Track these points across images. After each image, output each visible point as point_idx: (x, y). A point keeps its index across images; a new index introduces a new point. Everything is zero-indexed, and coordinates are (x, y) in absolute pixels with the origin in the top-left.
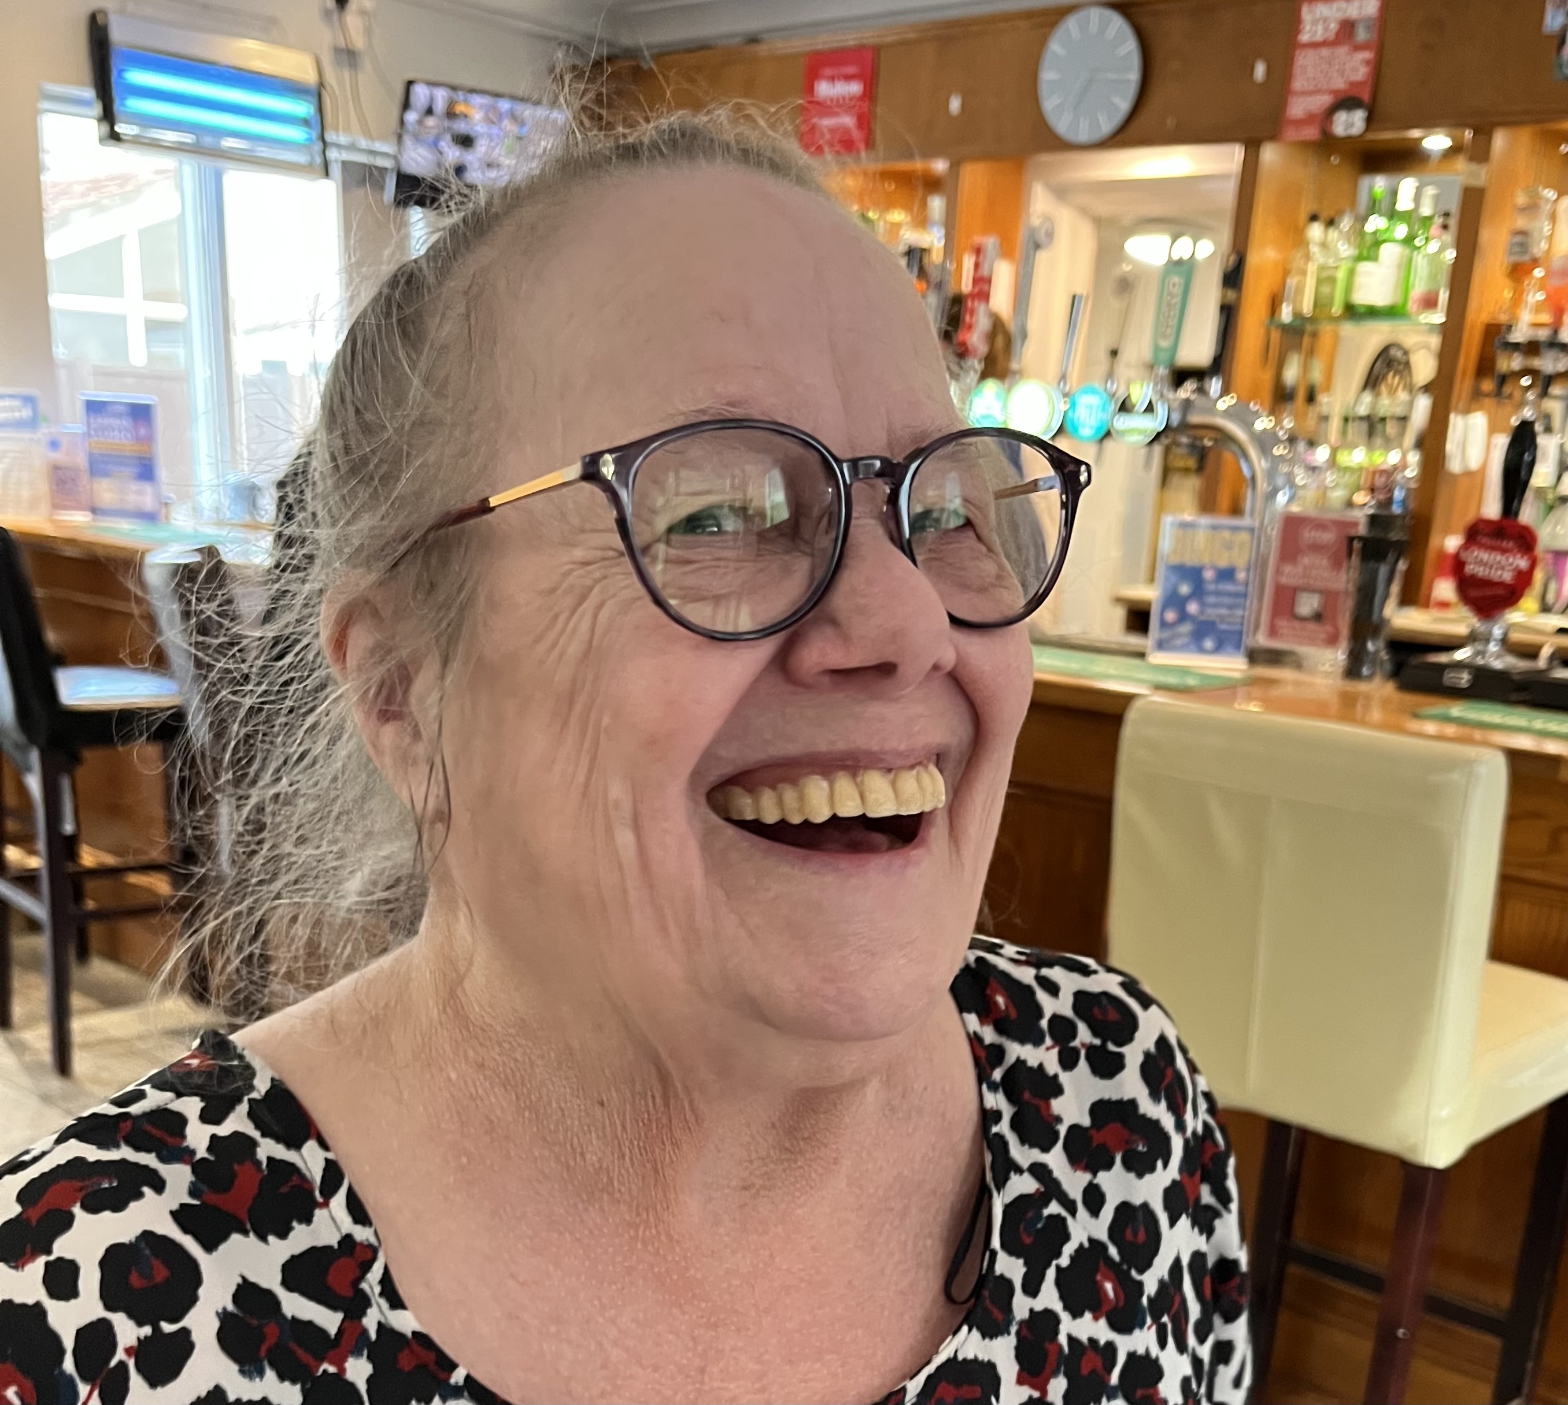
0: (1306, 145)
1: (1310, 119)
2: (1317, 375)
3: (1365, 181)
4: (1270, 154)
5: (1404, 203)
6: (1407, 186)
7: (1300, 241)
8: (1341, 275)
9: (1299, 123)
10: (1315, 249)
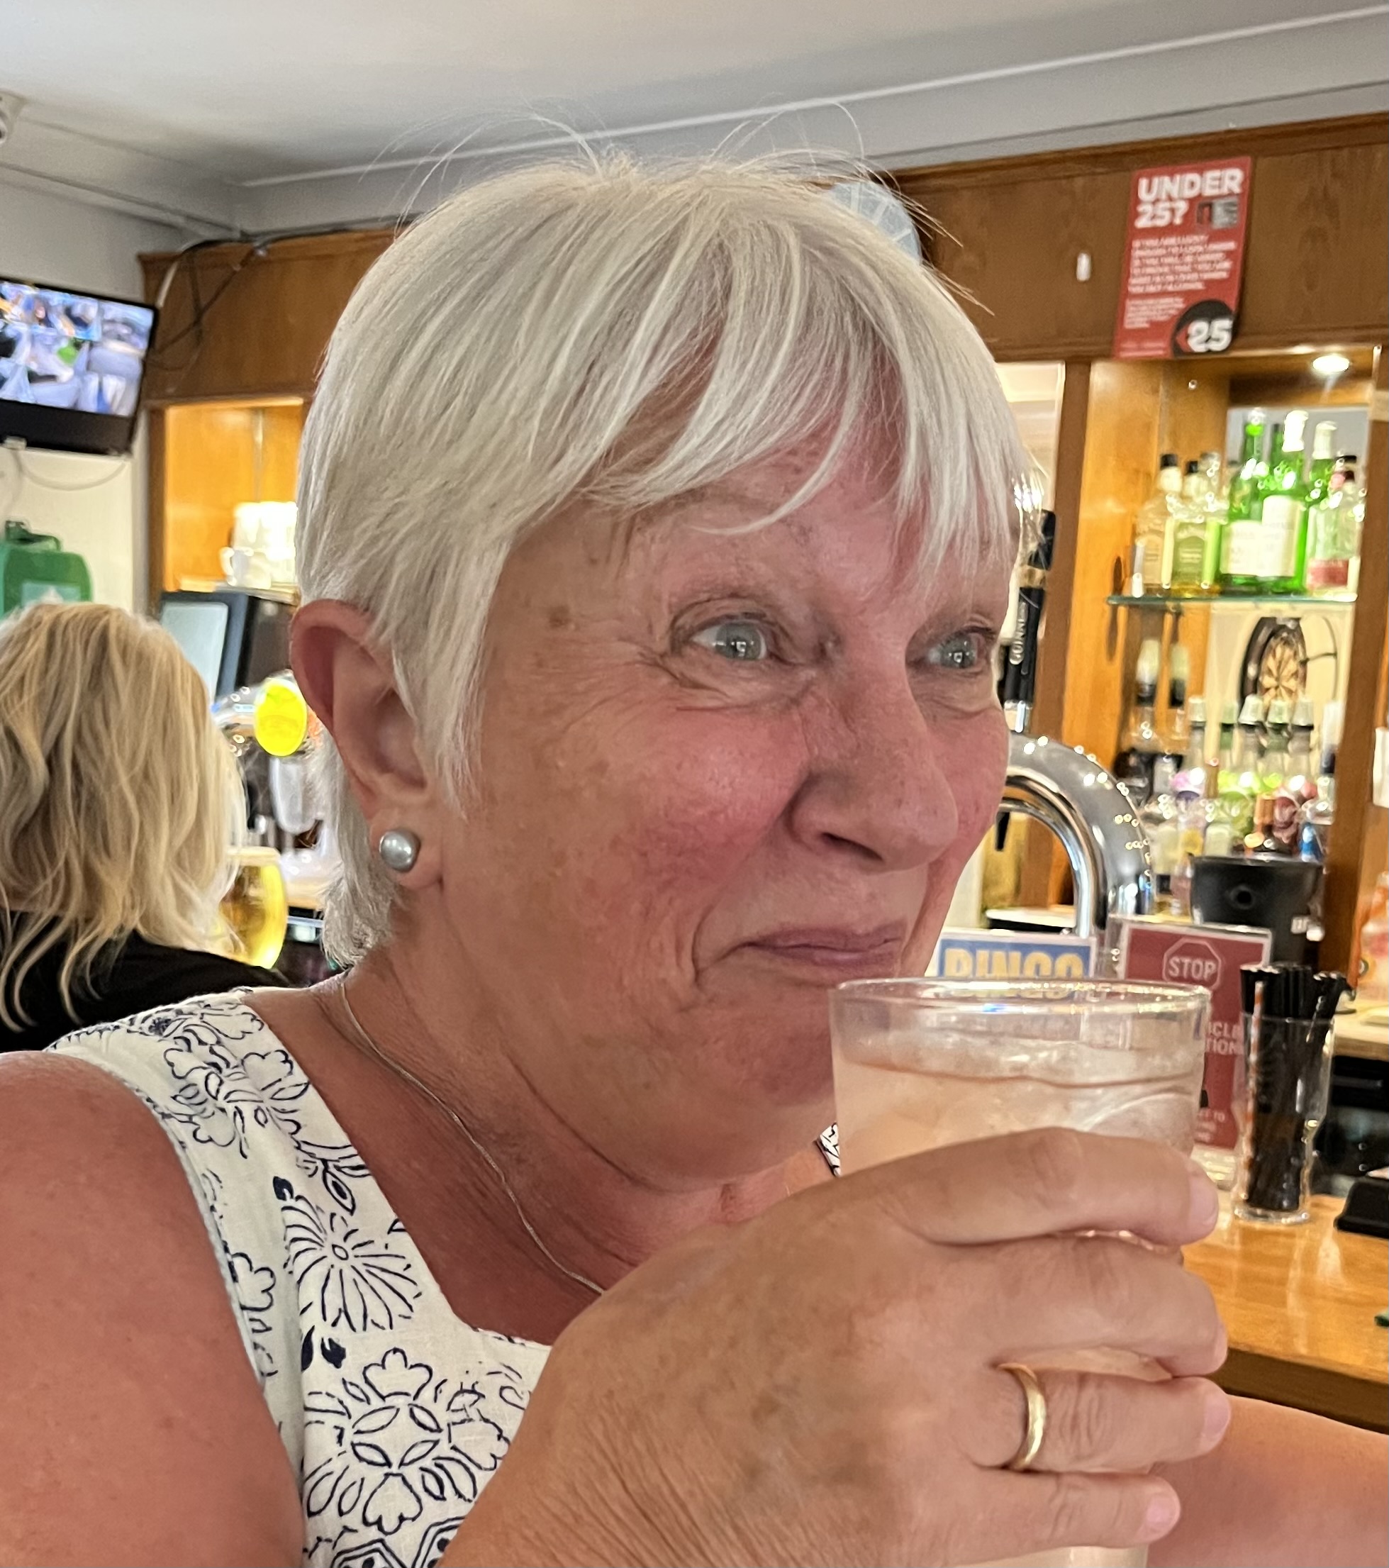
0: (1150, 364)
1: (1155, 329)
2: (1183, 669)
3: (1236, 415)
4: (1102, 377)
5: (1292, 442)
6: (1295, 419)
7: (1151, 491)
8: (1210, 537)
9: (1139, 335)
10: (1172, 502)
